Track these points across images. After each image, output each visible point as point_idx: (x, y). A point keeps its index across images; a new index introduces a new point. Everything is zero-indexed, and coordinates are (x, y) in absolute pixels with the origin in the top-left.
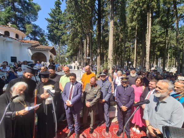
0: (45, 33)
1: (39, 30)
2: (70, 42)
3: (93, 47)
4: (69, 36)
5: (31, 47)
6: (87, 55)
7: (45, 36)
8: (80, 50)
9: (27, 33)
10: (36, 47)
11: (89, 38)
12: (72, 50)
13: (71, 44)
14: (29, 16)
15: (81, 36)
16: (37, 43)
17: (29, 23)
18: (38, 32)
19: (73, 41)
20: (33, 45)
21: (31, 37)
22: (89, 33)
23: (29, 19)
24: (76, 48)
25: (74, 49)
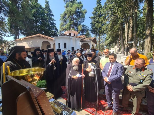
0: (89, 28)
1: (86, 27)
2: (110, 30)
3: (138, 30)
4: (108, 25)
5: (81, 40)
6: (129, 40)
7: (89, 31)
8: (120, 36)
9: (79, 32)
10: (84, 40)
11: (133, 20)
12: (111, 38)
13: (110, 32)
14: (80, 20)
15: (121, 22)
16: (84, 36)
17: (80, 25)
18: (85, 29)
19: (113, 29)
20: (82, 38)
21: (81, 34)
22: (133, 14)
23: (80, 22)
24: (116, 35)
25: (113, 36)
